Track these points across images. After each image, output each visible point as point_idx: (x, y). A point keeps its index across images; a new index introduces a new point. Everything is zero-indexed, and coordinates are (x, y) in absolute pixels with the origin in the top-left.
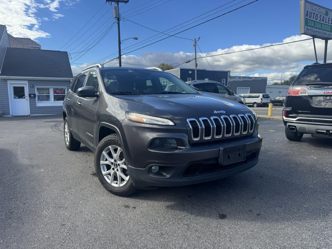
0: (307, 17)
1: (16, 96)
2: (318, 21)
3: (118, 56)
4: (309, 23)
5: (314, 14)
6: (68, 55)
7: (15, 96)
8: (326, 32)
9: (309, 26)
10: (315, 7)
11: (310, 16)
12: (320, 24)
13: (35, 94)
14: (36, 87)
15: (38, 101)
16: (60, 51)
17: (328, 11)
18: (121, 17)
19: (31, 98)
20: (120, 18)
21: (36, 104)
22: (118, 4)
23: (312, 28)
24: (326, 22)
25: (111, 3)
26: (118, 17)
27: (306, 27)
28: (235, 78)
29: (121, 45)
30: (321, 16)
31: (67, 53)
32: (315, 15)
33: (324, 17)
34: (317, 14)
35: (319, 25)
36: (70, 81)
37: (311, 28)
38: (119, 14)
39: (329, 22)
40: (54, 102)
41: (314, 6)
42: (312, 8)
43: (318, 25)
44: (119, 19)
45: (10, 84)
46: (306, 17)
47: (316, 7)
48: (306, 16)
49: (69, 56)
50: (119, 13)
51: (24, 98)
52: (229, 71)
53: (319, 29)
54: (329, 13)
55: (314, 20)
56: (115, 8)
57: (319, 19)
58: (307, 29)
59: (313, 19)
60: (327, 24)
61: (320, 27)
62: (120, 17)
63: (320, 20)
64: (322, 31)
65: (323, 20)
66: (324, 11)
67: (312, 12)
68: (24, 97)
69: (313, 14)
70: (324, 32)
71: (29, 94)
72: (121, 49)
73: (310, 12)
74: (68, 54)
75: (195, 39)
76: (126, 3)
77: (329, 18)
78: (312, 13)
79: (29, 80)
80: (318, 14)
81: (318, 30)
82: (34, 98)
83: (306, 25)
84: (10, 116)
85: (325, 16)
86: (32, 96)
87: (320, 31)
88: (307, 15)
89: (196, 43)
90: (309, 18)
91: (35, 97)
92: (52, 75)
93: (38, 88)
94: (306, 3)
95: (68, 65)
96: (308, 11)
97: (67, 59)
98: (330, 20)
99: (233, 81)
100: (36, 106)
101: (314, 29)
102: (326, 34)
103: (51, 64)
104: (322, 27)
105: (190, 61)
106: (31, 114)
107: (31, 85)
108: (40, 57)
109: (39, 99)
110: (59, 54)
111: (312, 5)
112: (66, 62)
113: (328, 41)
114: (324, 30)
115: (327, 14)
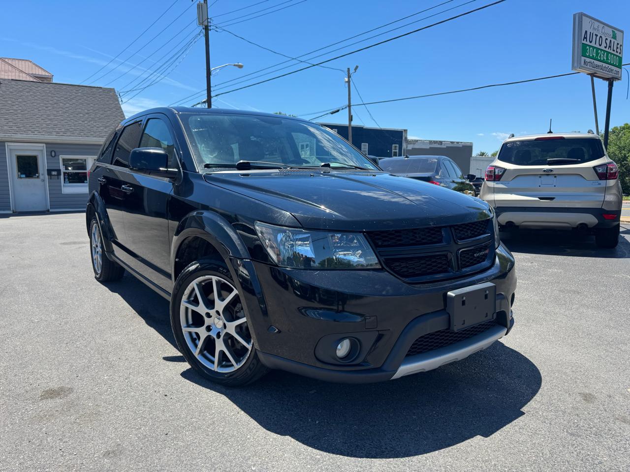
0: (585, 42)
1: (21, 174)
3: (205, 98)
4: (588, 51)
5: (596, 35)
6: (117, 95)
7: (19, 173)
8: (613, 68)
9: (589, 57)
10: (596, 24)
11: (591, 40)
12: (606, 54)
13: (60, 170)
14: (62, 156)
15: (65, 183)
16: (101, 88)
17: (616, 32)
18: (211, 24)
19: (51, 178)
20: (210, 26)
21: (61, 190)
23: (592, 61)
24: (614, 51)
26: (206, 24)
27: (583, 58)
28: (417, 143)
29: (211, 76)
30: (606, 39)
31: (115, 92)
32: (598, 38)
33: (611, 41)
34: (601, 37)
35: (604, 55)
37: (590, 60)
38: (208, 19)
39: (617, 50)
41: (595, 22)
42: (593, 25)
43: (602, 55)
44: (207, 29)
45: (10, 150)
46: (583, 42)
47: (599, 23)
48: (584, 40)
50: (209, 17)
51: (38, 177)
52: (406, 131)
53: (603, 61)
54: (617, 35)
55: (597, 46)
56: (200, 6)
57: (604, 44)
58: (585, 62)
59: (595, 44)
60: (615, 53)
61: (605, 58)
62: (209, 24)
63: (605, 46)
64: (607, 65)
66: (609, 31)
67: (593, 34)
68: (37, 175)
69: (594, 37)
70: (610, 66)
71: (48, 170)
72: (212, 85)
73: (590, 33)
75: (349, 69)
77: (618, 44)
79: (48, 144)
80: (603, 36)
81: (600, 64)
82: (58, 179)
83: (582, 56)
84: (11, 212)
85: (613, 40)
86: (54, 173)
87: (604, 65)
88: (585, 38)
89: (349, 76)
90: (588, 43)
91: (60, 175)
92: (92, 133)
93: (64, 160)
94: (584, 18)
95: (119, 114)
96: (586, 32)
97: (117, 102)
98: (619, 46)
99: (412, 149)
100: (62, 194)
101: (596, 62)
102: (612, 70)
103: (86, 111)
104: (607, 59)
105: (338, 111)
106: (51, 208)
107: (52, 151)
108: (63, 98)
109: (67, 180)
110: (100, 92)
111: (593, 21)
112: (114, 109)
113: (613, 82)
114: (610, 64)
115: (614, 37)
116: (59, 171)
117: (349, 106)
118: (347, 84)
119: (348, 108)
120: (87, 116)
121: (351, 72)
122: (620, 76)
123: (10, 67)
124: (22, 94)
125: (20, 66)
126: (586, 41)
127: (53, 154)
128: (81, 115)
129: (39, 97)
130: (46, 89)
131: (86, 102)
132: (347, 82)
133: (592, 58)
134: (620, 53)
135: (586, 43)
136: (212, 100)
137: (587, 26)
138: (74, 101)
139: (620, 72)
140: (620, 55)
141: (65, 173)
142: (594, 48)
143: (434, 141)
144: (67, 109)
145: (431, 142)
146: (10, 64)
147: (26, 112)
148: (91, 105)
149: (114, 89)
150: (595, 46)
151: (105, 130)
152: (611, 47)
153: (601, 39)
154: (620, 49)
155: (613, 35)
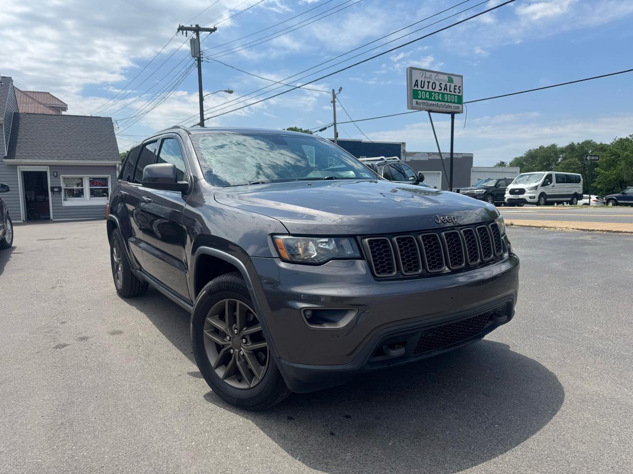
0: (416, 88)
2: (437, 90)
3: (199, 121)
4: (420, 94)
5: (429, 82)
6: (113, 123)
8: (450, 104)
9: (421, 99)
10: (428, 74)
11: (422, 86)
12: (441, 95)
14: (63, 176)
15: (65, 197)
16: (100, 117)
18: (203, 56)
19: (54, 194)
21: (62, 203)
22: (198, 35)
23: (425, 101)
24: (450, 91)
25: (186, 33)
26: (199, 56)
27: (414, 101)
28: (416, 155)
29: (204, 102)
30: (441, 84)
32: (431, 84)
33: (446, 85)
35: (438, 96)
36: (116, 166)
37: (423, 101)
38: (200, 51)
39: (455, 91)
40: (90, 199)
41: (427, 72)
42: (424, 75)
43: (436, 96)
44: (199, 60)
45: (22, 171)
47: (431, 73)
48: (414, 87)
49: (115, 126)
52: (404, 144)
53: (439, 100)
55: (430, 89)
56: (192, 41)
57: (438, 88)
58: (417, 103)
59: (428, 88)
60: (453, 93)
61: (441, 98)
62: (201, 56)
63: (440, 89)
64: (443, 103)
65: (445, 89)
66: (446, 78)
67: (424, 81)
69: (426, 84)
70: (447, 104)
71: (51, 187)
72: (204, 109)
73: (422, 81)
74: (113, 121)
75: (333, 90)
76: (211, 33)
77: (455, 86)
78: (426, 82)
79: (51, 166)
80: (436, 82)
81: (436, 103)
82: (60, 194)
83: (414, 98)
84: (22, 222)
85: (448, 85)
86: (56, 190)
87: (440, 103)
88: (416, 85)
89: (334, 97)
90: (420, 88)
91: (61, 191)
92: (87, 156)
93: (64, 178)
94: (413, 70)
95: (112, 140)
96: (417, 81)
97: (112, 130)
98: (457, 88)
99: (411, 160)
100: (62, 206)
101: (430, 102)
102: (450, 106)
103: (85, 138)
104: (443, 97)
105: (325, 128)
106: (54, 218)
107: (54, 172)
108: (67, 128)
109: (67, 195)
110: (99, 121)
111: (424, 72)
112: (109, 136)
113: (455, 115)
114: (447, 102)
115: (450, 80)
116: (60, 188)
117: (335, 124)
118: (332, 104)
119: (333, 126)
120: (85, 142)
121: (335, 94)
122: (461, 109)
123: (31, 100)
124: (33, 125)
125: (40, 98)
126: (418, 87)
128: (80, 142)
129: (47, 127)
130: (54, 120)
131: (86, 130)
132: (332, 102)
133: (426, 99)
135: (418, 89)
136: (205, 122)
137: (417, 76)
138: (75, 130)
140: (460, 94)
141: (65, 189)
142: (426, 92)
143: (433, 153)
144: (69, 137)
145: (429, 154)
146: (30, 97)
147: (35, 140)
148: (90, 133)
149: (111, 118)
150: (427, 90)
151: (99, 154)
152: (446, 89)
153: (434, 84)
154: (459, 90)
155: (449, 80)
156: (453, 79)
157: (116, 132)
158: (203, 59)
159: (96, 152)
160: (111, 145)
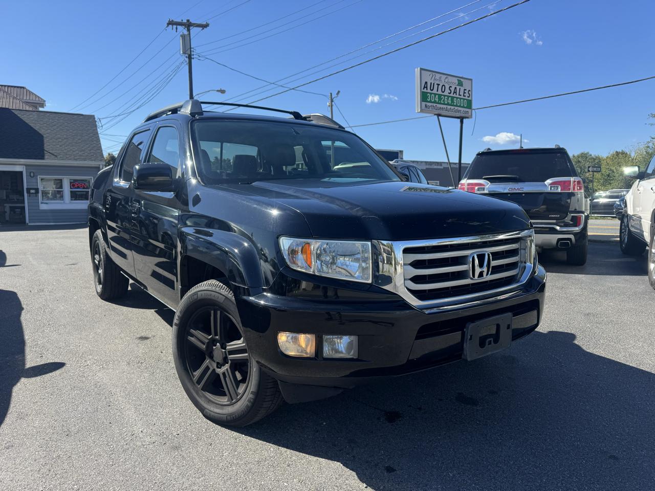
0: (425, 90)
2: (446, 93)
4: (429, 97)
5: (438, 85)
6: (96, 121)
8: (460, 109)
9: (430, 102)
10: (438, 76)
11: (432, 89)
12: (450, 98)
13: (38, 189)
14: (40, 176)
15: (42, 200)
16: (82, 115)
17: (462, 80)
18: (194, 53)
19: (30, 196)
20: (193, 55)
21: (39, 206)
22: (189, 30)
23: (435, 105)
24: (459, 95)
25: (177, 28)
26: (190, 53)
27: (424, 103)
30: (450, 87)
31: (94, 118)
32: (440, 87)
33: (456, 88)
35: (448, 99)
36: (99, 167)
37: (433, 104)
39: (465, 94)
40: (70, 202)
41: (437, 74)
42: (434, 77)
43: (446, 100)
44: (190, 58)
46: (423, 90)
47: (441, 75)
49: (98, 124)
50: (192, 47)
52: (401, 152)
53: (448, 104)
54: (463, 83)
55: (440, 92)
56: (183, 37)
57: (447, 91)
58: (426, 106)
59: (437, 91)
60: (462, 97)
61: (450, 102)
62: (192, 53)
63: (450, 92)
64: (452, 107)
65: (454, 92)
66: (455, 80)
69: (436, 86)
70: (456, 108)
71: (27, 189)
73: (431, 83)
74: (96, 119)
75: (331, 94)
76: (203, 29)
78: (435, 84)
79: (26, 165)
80: (446, 85)
81: (445, 106)
82: (36, 196)
83: (423, 101)
85: (458, 88)
86: (32, 191)
87: (449, 107)
88: (425, 87)
89: (332, 101)
90: (429, 91)
91: (38, 193)
92: (68, 156)
93: (42, 179)
94: (422, 71)
95: (95, 139)
96: (426, 83)
97: (95, 128)
98: (466, 91)
100: (39, 209)
101: (439, 106)
102: (459, 111)
103: (65, 136)
104: (453, 102)
106: (29, 222)
107: (31, 172)
108: (45, 125)
109: (45, 198)
110: (80, 119)
111: (434, 74)
112: (92, 135)
113: (464, 120)
114: (456, 106)
115: (460, 84)
118: (329, 108)
120: (65, 140)
121: (333, 97)
122: (470, 114)
123: (5, 95)
124: (8, 121)
125: (15, 92)
126: (427, 89)
127: (32, 175)
128: (60, 140)
130: (31, 116)
131: (66, 128)
132: (329, 106)
133: (435, 102)
134: (469, 97)
135: (427, 91)
137: (427, 77)
138: (55, 127)
139: (470, 112)
140: (470, 98)
141: (43, 191)
142: (435, 94)
143: (430, 162)
144: (48, 135)
146: (4, 92)
147: (10, 137)
148: (71, 131)
149: (94, 116)
150: (437, 93)
151: (80, 153)
152: (456, 92)
153: (444, 87)
154: (469, 94)
155: (458, 83)
156: (462, 82)
157: (99, 131)
158: (194, 56)
159: (77, 152)
160: (94, 145)
